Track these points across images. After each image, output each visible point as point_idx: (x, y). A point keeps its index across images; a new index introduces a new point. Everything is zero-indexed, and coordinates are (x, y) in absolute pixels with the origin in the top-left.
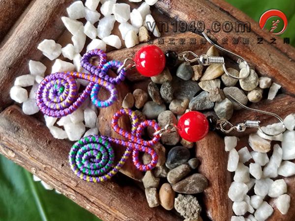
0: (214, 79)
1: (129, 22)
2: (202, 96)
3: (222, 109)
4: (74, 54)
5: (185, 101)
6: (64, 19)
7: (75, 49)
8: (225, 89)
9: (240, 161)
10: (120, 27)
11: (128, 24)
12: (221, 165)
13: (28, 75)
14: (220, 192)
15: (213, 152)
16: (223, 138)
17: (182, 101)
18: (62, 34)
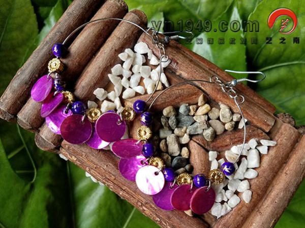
0: (203, 115)
1: (150, 77)
2: (195, 125)
3: (207, 134)
4: (115, 97)
5: (185, 128)
6: (109, 75)
7: (115, 94)
8: (210, 121)
10: (144, 81)
11: (149, 79)
15: (201, 161)
16: (208, 151)
17: (183, 128)
18: (108, 84)
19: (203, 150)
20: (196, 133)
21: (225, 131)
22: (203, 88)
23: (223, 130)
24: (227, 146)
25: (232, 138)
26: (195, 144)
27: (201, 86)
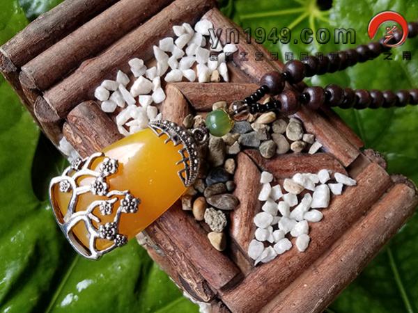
0: (265, 124)
1: (206, 64)
5: (237, 134)
6: (155, 48)
7: (157, 71)
8: (273, 135)
9: (271, 197)
10: (198, 66)
11: (205, 66)
12: (254, 192)
13: (113, 82)
14: (246, 215)
15: (249, 179)
20: (250, 145)
23: (287, 148)
24: (288, 170)
25: (297, 162)
26: (246, 156)
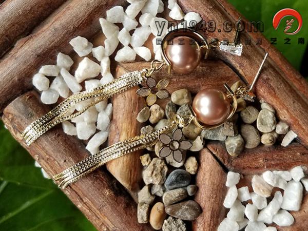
3: (232, 144)
4: (104, 56)
7: (104, 51)
9: (238, 199)
10: (154, 41)
12: (218, 198)
14: (210, 225)
15: (213, 184)
16: (226, 170)
18: (96, 33)
19: (219, 168)
20: (215, 139)
21: (261, 144)
22: (241, 71)
23: (257, 144)
24: (257, 168)
25: (268, 158)
26: (210, 156)
27: (238, 68)
